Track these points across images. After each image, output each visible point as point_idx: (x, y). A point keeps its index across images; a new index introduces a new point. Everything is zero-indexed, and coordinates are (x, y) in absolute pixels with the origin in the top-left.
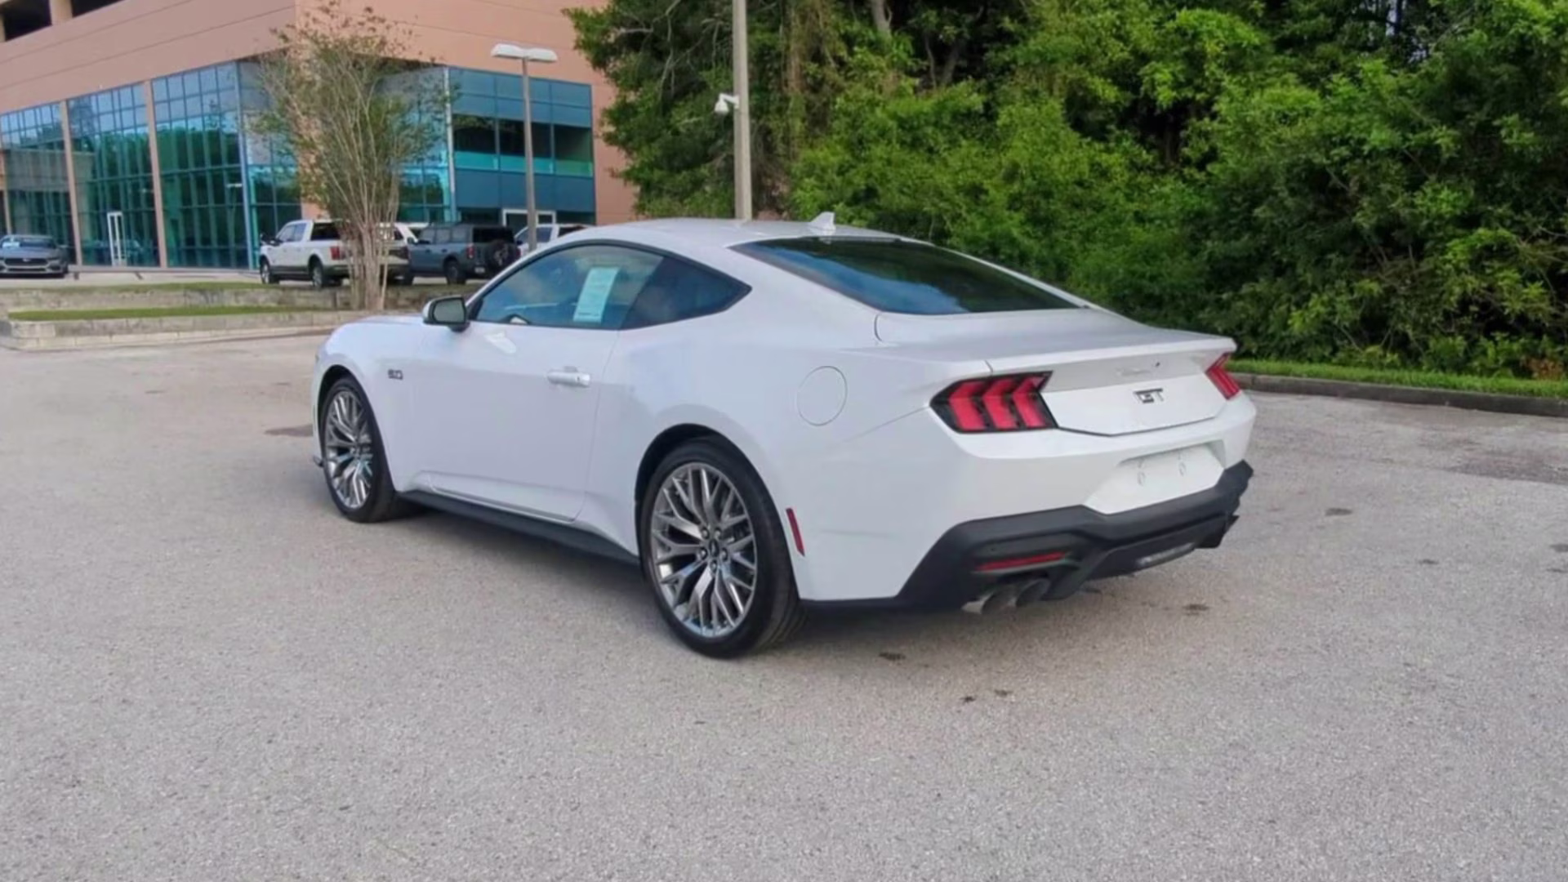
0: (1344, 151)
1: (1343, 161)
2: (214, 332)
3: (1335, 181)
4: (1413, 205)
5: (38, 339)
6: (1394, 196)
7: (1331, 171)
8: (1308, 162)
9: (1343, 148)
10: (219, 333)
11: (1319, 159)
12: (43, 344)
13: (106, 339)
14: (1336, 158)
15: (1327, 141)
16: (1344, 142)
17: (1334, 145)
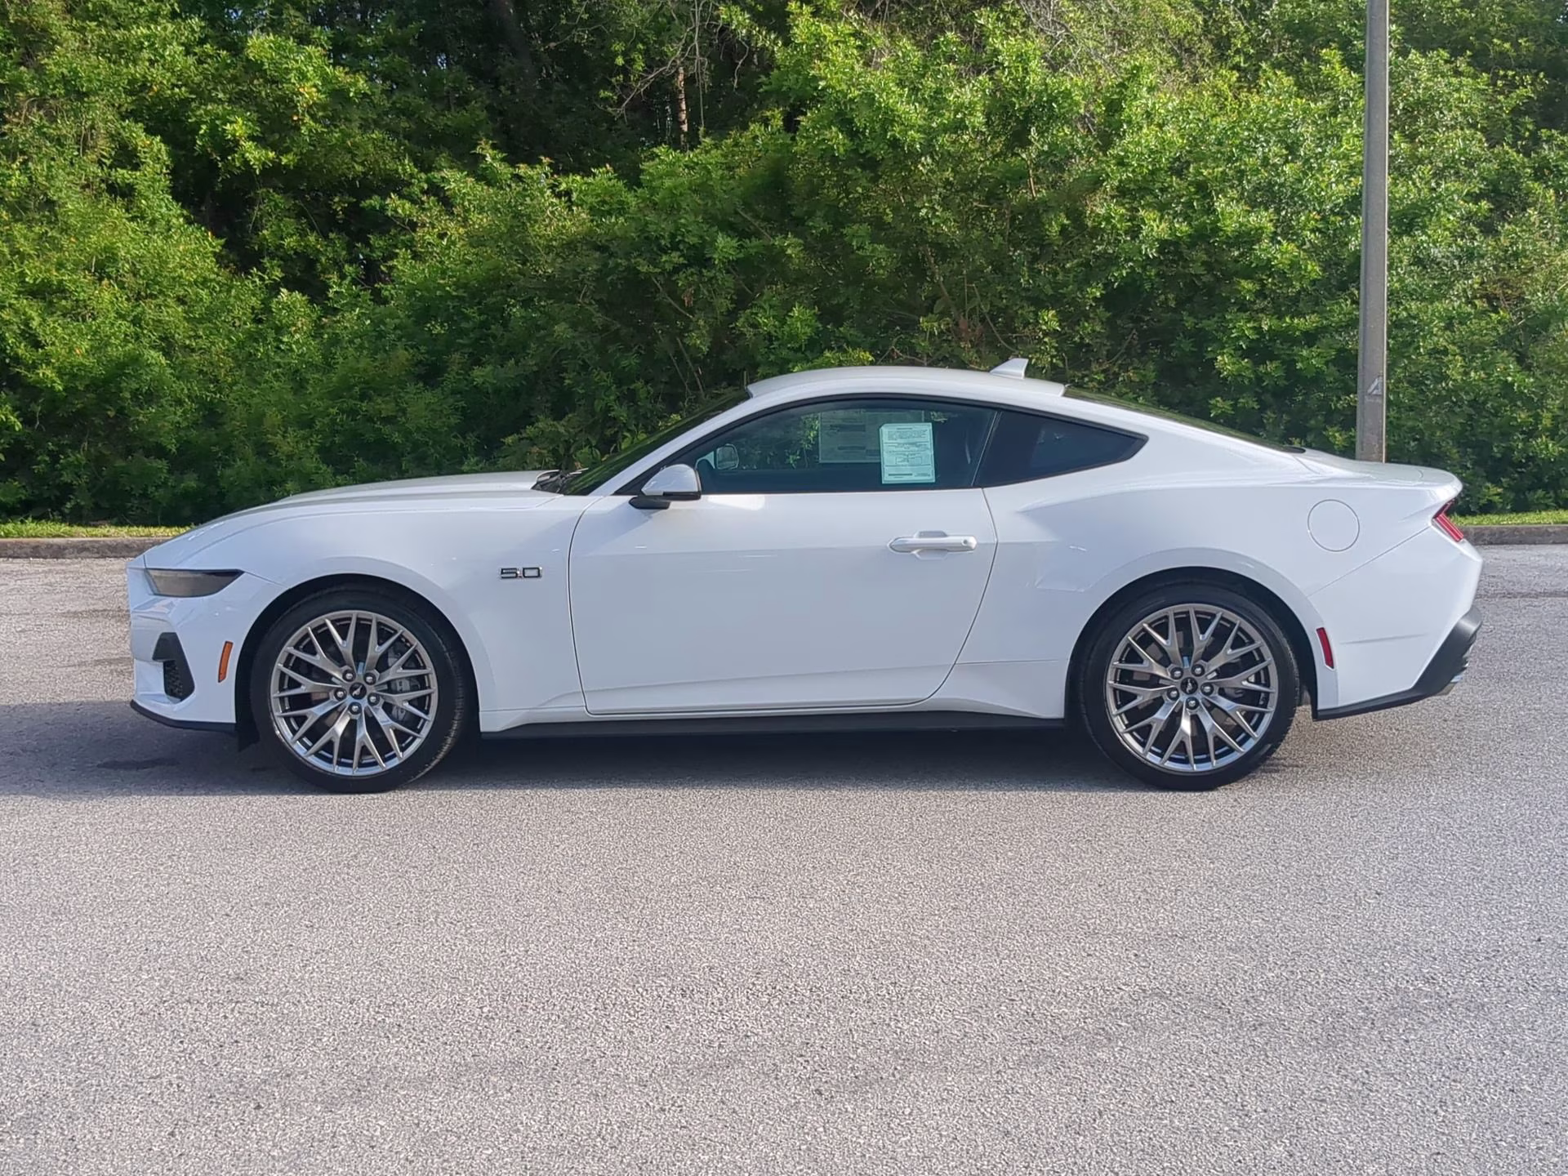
0: (676, 257)
1: (677, 269)
3: (663, 297)
4: (755, 326)
6: (732, 315)
7: (659, 282)
8: (633, 270)
9: (675, 254)
11: (643, 268)
14: (669, 267)
15: (650, 245)
16: (675, 247)
17: (664, 250)
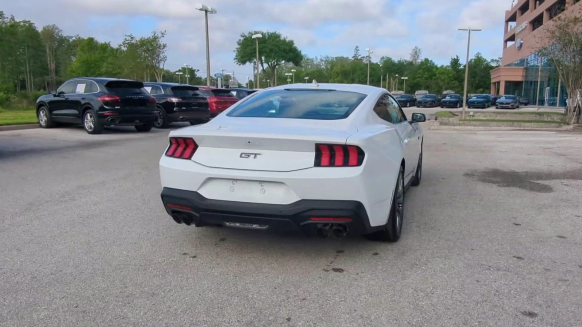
2: (485, 127)
5: (434, 126)
10: (487, 127)
12: (436, 127)
13: (453, 127)
